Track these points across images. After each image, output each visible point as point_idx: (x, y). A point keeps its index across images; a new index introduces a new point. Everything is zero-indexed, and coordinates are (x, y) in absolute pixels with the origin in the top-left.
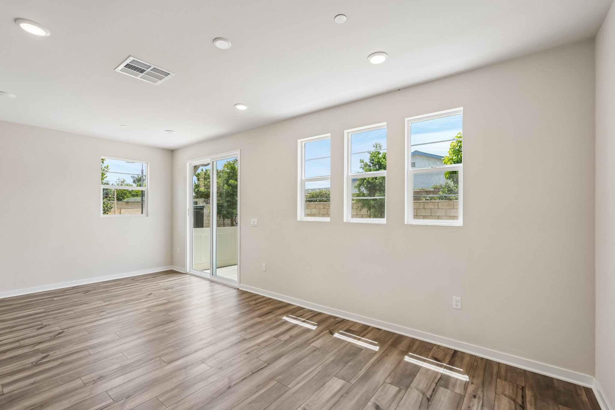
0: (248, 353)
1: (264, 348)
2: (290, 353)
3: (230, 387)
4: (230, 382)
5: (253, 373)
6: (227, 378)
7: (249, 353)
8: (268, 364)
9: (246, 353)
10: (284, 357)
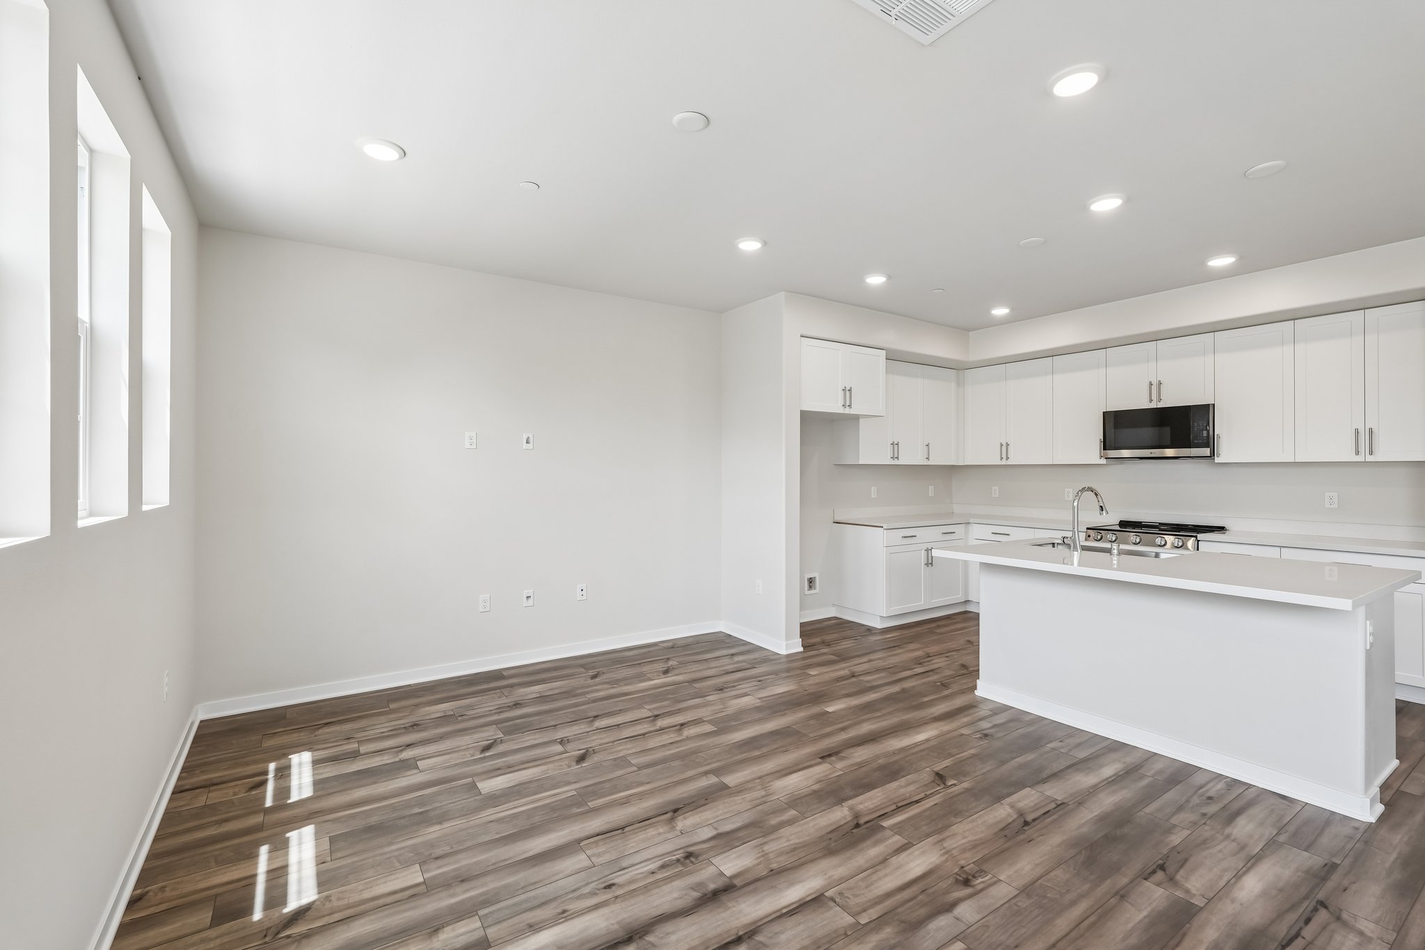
0: (609, 886)
1: (555, 899)
2: (510, 861)
3: (675, 811)
4: (672, 819)
5: (623, 828)
6: (677, 828)
7: (605, 888)
8: (579, 841)
9: (614, 888)
10: (530, 854)
